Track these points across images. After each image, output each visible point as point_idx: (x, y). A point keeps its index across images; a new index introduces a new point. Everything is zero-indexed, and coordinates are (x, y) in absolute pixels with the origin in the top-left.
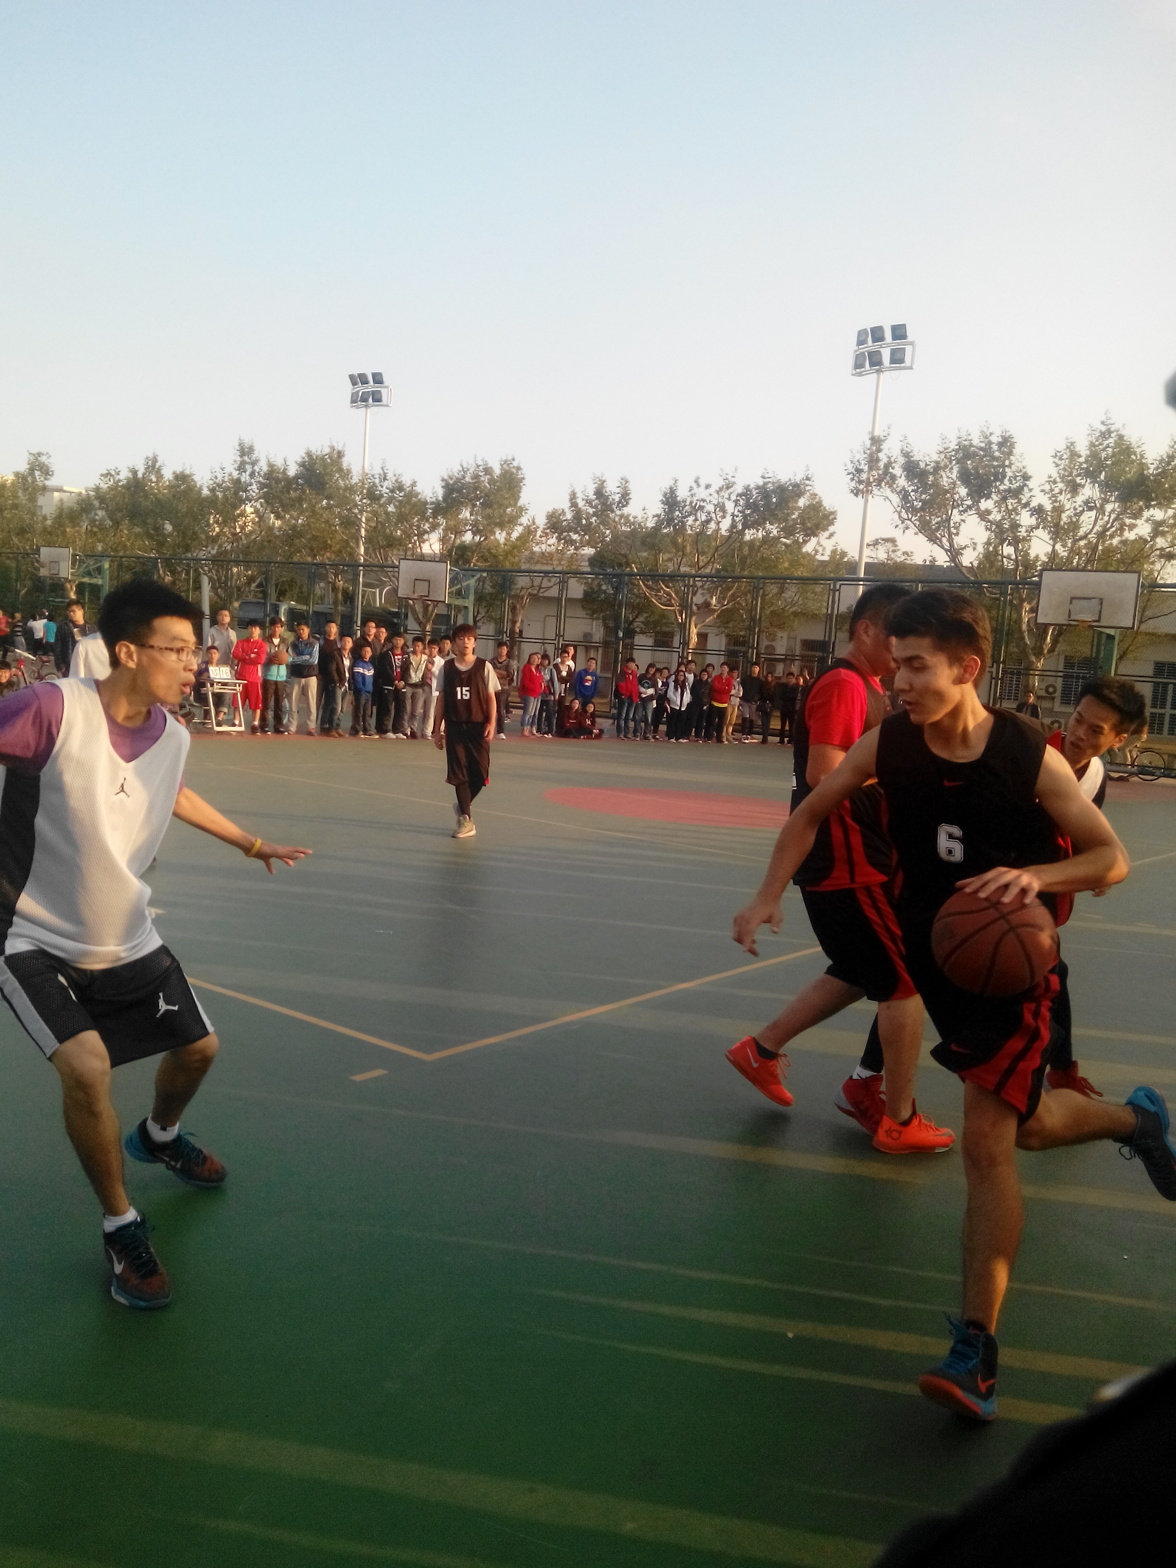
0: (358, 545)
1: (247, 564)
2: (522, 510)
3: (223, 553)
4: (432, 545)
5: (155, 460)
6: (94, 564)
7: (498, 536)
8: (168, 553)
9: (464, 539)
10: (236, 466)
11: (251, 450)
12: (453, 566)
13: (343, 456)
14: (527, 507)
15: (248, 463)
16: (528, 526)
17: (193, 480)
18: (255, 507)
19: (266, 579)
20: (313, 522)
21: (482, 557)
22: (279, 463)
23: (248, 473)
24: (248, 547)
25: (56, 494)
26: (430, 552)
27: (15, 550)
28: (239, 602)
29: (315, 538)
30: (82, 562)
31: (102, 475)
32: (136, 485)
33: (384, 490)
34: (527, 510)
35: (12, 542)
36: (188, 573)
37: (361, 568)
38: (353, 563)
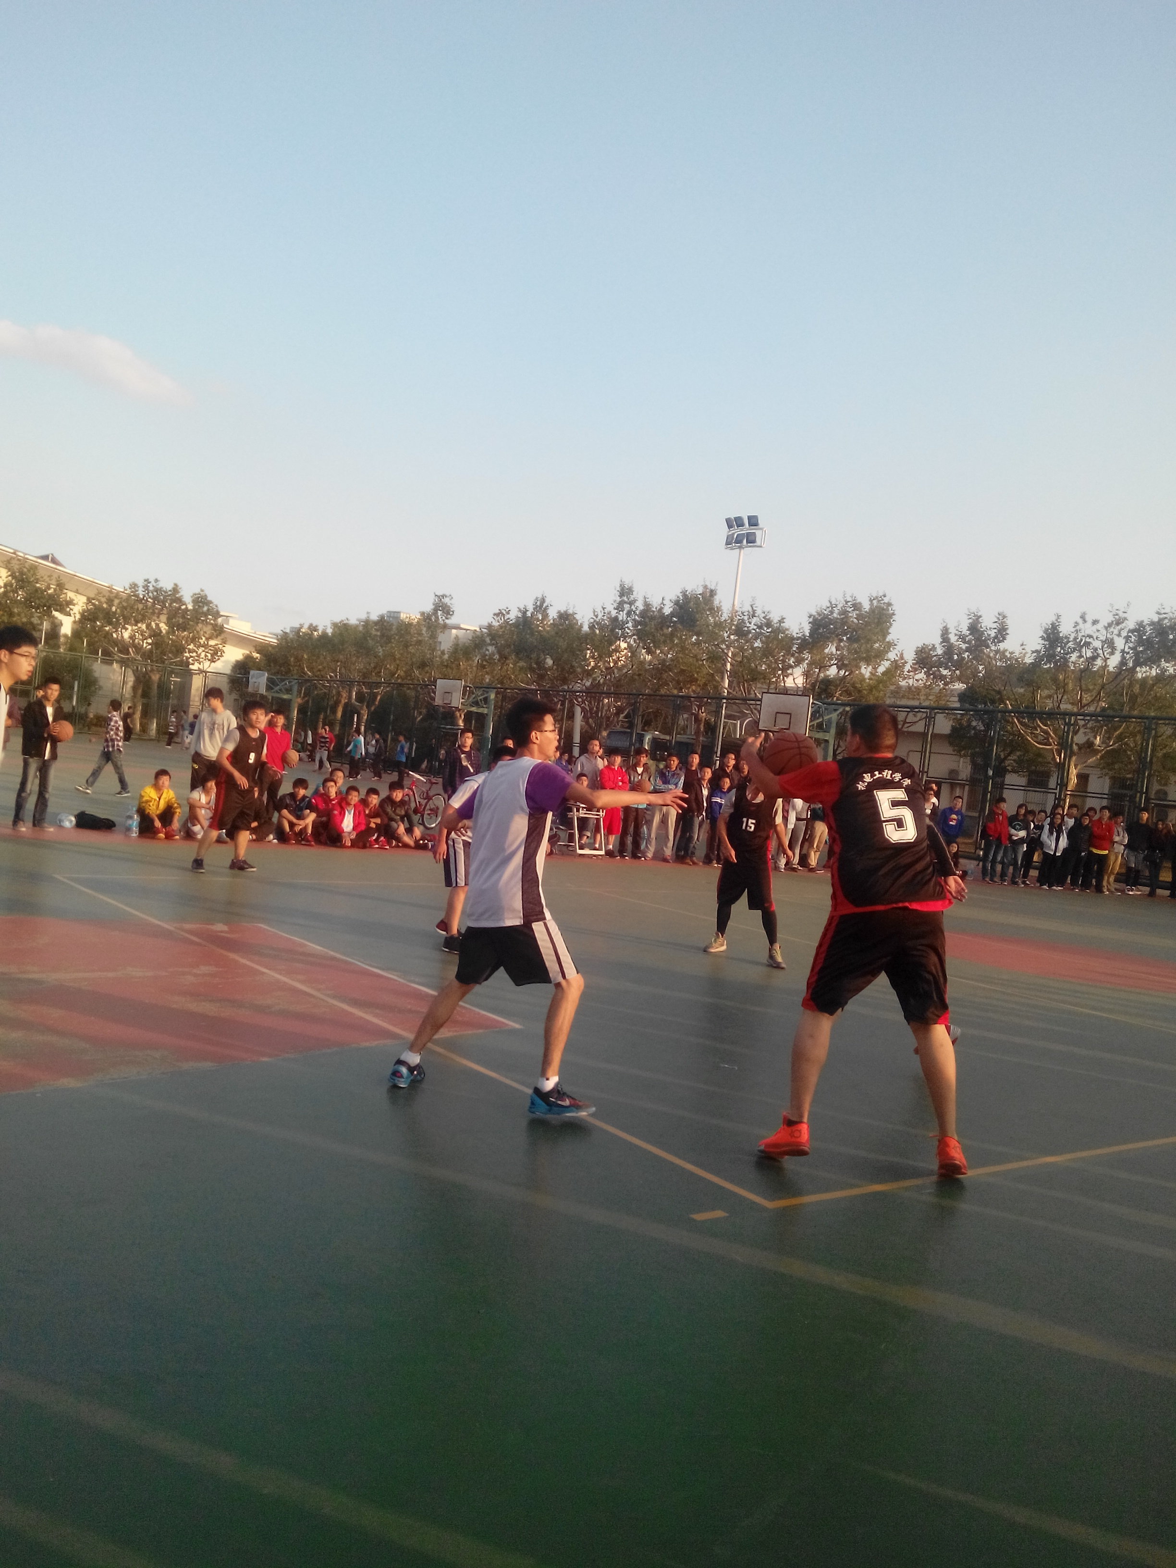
0: (723, 678)
1: (617, 695)
2: (890, 645)
3: (596, 685)
4: (796, 679)
5: (543, 601)
6: (482, 695)
7: (863, 670)
8: (547, 685)
9: (828, 673)
10: (615, 605)
11: (630, 591)
12: (817, 700)
13: (715, 595)
14: (896, 643)
15: (626, 603)
16: (895, 661)
17: (574, 618)
18: (629, 644)
19: (633, 710)
20: (681, 658)
21: (846, 691)
22: (656, 602)
23: (625, 612)
24: (619, 680)
25: (454, 631)
26: (793, 685)
27: (416, 682)
28: (608, 732)
29: (682, 672)
30: (471, 692)
31: (495, 614)
32: (525, 623)
33: (752, 626)
34: (896, 645)
35: (413, 674)
36: (563, 704)
37: (725, 701)
38: (718, 696)
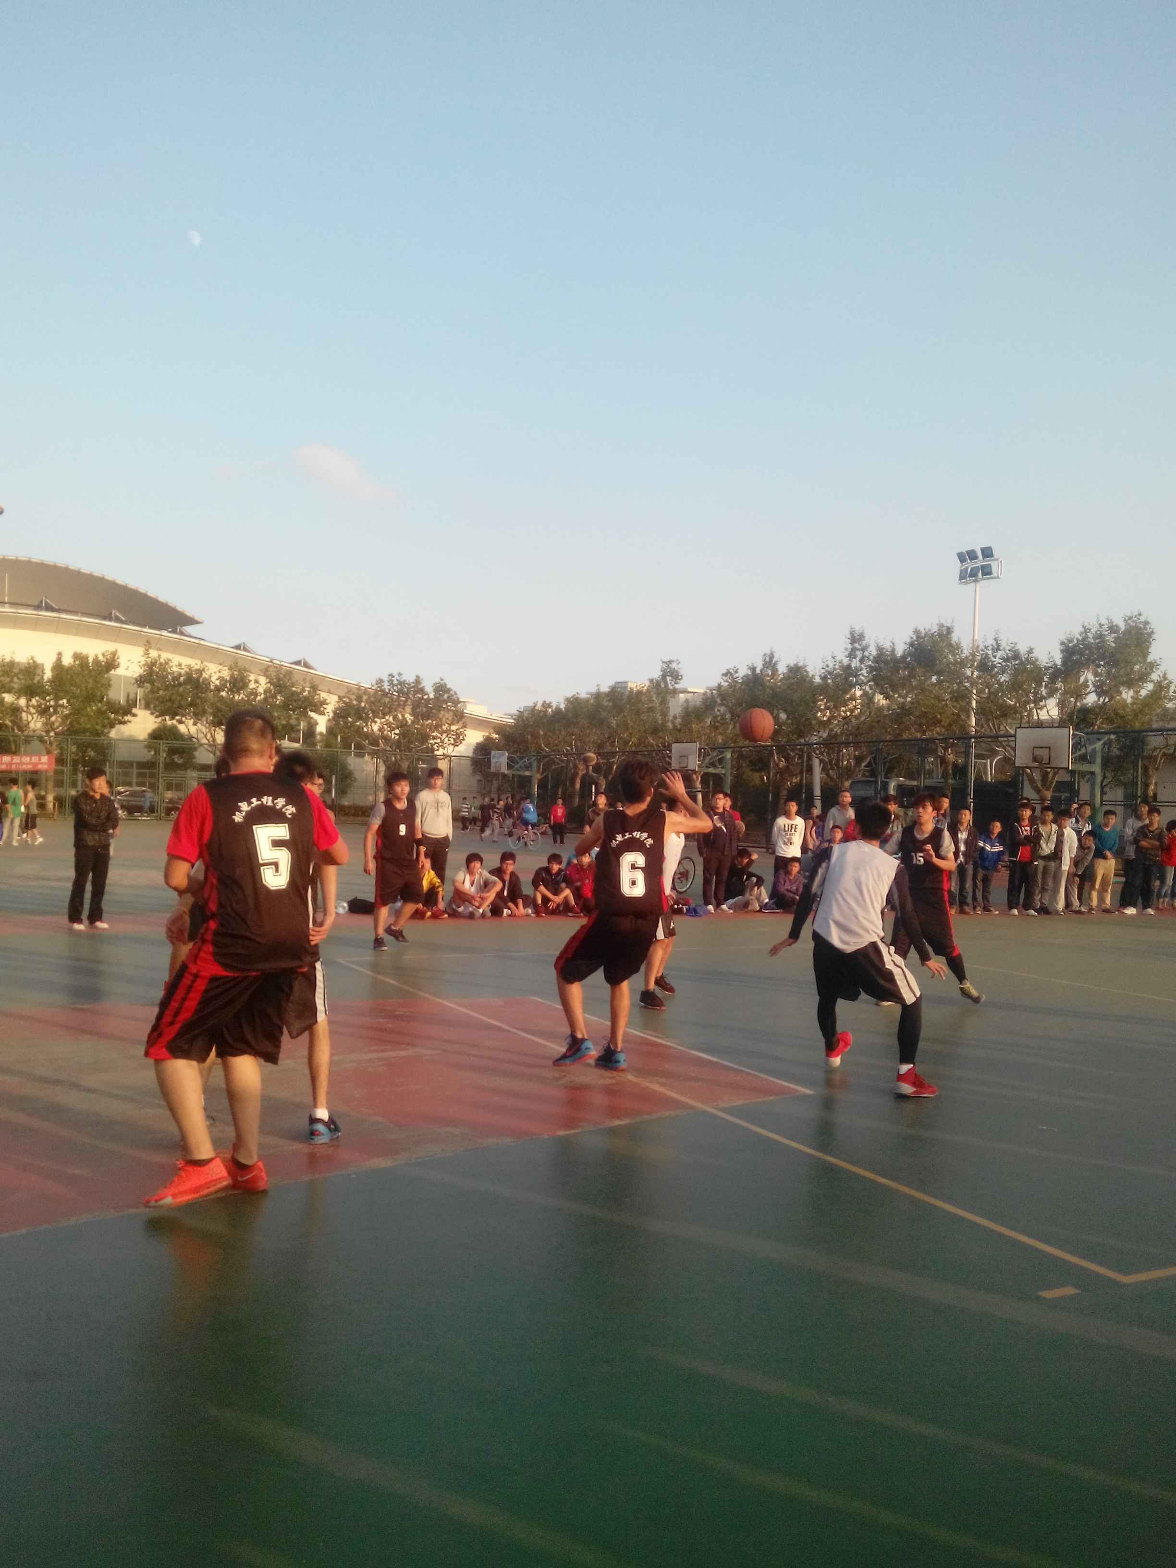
0: (969, 717)
1: (857, 745)
2: (1152, 666)
3: (832, 736)
4: (1050, 710)
5: (772, 656)
6: (717, 755)
7: (1124, 696)
8: (783, 740)
9: (1085, 701)
10: (847, 653)
11: (862, 636)
12: (1077, 731)
13: (953, 632)
14: (1159, 663)
15: (858, 650)
16: (1159, 683)
17: (806, 671)
18: (864, 691)
19: (874, 759)
20: (921, 699)
21: (1107, 719)
22: (887, 645)
23: (858, 659)
24: (858, 729)
25: (681, 695)
26: (1048, 717)
27: (650, 748)
29: (924, 714)
30: (707, 754)
31: (723, 675)
32: (755, 681)
33: (997, 660)
34: (1158, 665)
35: (646, 741)
36: (801, 757)
37: (973, 740)
38: (964, 736)
